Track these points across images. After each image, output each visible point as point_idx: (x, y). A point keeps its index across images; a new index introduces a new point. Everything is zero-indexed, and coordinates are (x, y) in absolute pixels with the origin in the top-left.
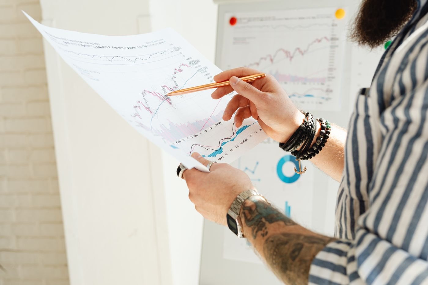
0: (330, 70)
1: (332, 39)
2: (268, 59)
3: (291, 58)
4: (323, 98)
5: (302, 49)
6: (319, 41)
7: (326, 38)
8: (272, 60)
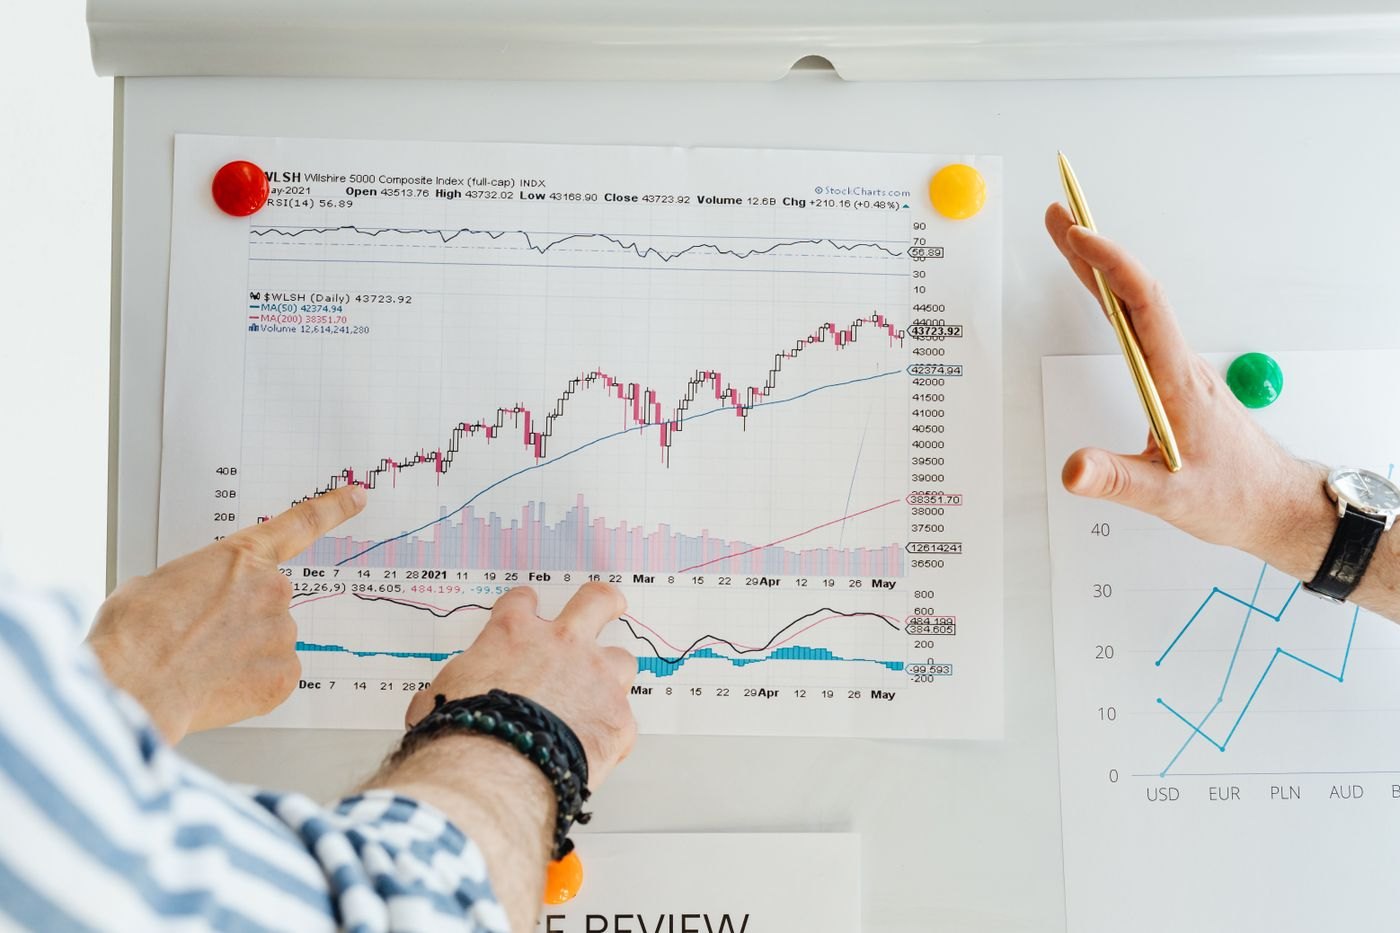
0: (926, 501)
1: (919, 330)
2: (512, 433)
3: (668, 429)
4: (896, 666)
5: (738, 380)
6: (845, 338)
7: (879, 320)
8: (536, 441)
